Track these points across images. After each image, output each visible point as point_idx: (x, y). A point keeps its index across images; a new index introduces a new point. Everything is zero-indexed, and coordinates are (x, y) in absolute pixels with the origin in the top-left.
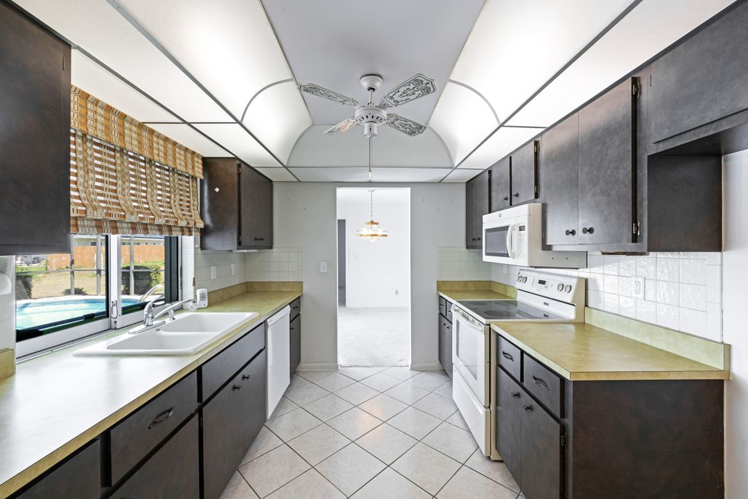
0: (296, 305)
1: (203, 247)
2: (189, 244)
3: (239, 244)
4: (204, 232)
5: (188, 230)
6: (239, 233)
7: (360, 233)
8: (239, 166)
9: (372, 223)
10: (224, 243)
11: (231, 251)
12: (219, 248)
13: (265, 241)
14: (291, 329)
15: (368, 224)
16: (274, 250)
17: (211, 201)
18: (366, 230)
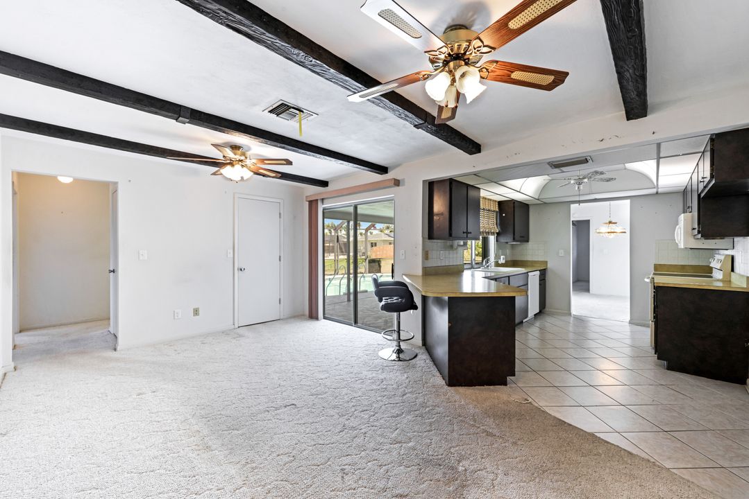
0: (543, 274)
1: (497, 241)
2: (492, 239)
3: (514, 239)
4: (498, 234)
5: (493, 234)
6: (514, 234)
7: (598, 231)
8: (514, 203)
9: (610, 222)
10: (506, 239)
11: (507, 243)
12: (503, 241)
13: (525, 238)
14: (540, 284)
15: (606, 223)
16: (530, 243)
17: (500, 219)
18: (604, 229)
